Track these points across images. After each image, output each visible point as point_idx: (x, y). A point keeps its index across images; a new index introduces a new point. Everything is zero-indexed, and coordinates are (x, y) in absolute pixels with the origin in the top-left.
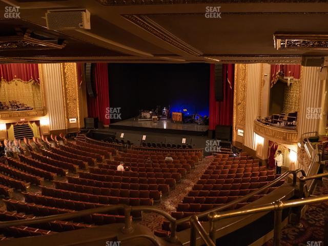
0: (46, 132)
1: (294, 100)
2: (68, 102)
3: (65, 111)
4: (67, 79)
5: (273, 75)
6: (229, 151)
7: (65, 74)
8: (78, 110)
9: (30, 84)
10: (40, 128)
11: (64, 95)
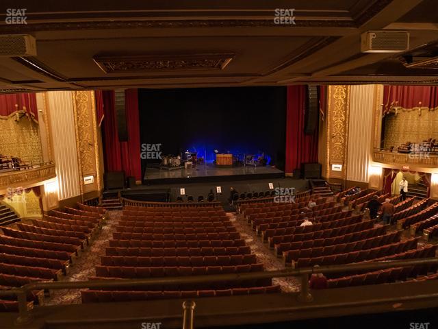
0: (55, 204)
1: (402, 128)
2: (81, 149)
3: (80, 165)
5: (387, 105)
6: (326, 189)
8: (97, 162)
9: (11, 122)
10: (41, 200)
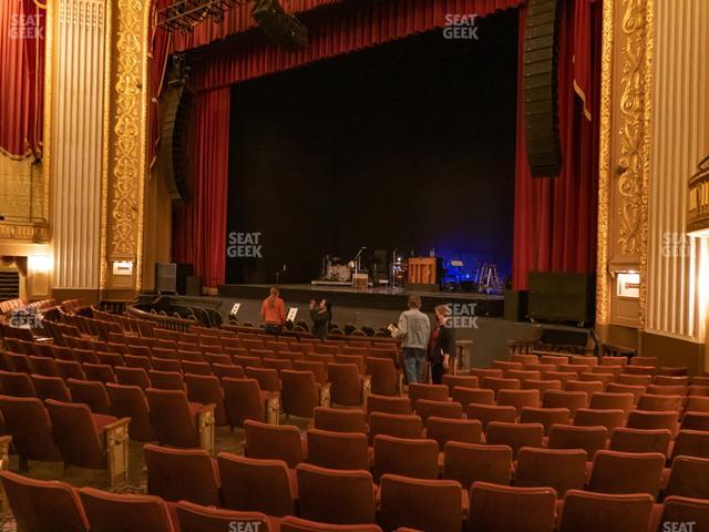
2: (115, 213)
3: (103, 239)
4: (118, 153)
7: (113, 137)
8: (140, 241)
11: (105, 195)
